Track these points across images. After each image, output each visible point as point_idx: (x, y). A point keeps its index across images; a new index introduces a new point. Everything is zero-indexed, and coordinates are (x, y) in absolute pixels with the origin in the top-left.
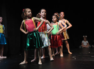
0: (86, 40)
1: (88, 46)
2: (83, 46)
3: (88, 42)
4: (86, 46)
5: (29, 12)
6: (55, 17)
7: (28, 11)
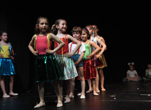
0: (134, 69)
1: (137, 79)
2: (130, 79)
3: (136, 73)
4: (134, 78)
5: (42, 24)
6: (85, 33)
7: (41, 22)
